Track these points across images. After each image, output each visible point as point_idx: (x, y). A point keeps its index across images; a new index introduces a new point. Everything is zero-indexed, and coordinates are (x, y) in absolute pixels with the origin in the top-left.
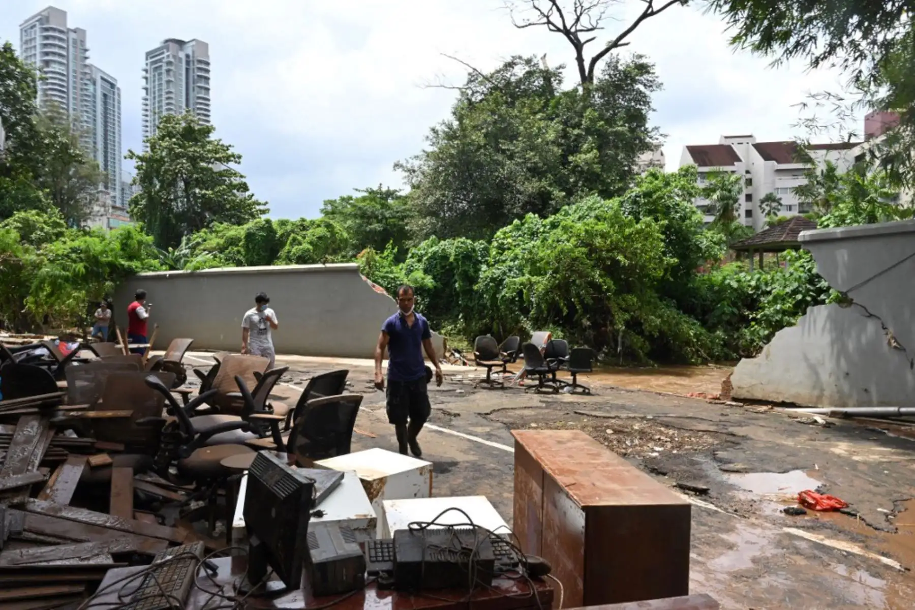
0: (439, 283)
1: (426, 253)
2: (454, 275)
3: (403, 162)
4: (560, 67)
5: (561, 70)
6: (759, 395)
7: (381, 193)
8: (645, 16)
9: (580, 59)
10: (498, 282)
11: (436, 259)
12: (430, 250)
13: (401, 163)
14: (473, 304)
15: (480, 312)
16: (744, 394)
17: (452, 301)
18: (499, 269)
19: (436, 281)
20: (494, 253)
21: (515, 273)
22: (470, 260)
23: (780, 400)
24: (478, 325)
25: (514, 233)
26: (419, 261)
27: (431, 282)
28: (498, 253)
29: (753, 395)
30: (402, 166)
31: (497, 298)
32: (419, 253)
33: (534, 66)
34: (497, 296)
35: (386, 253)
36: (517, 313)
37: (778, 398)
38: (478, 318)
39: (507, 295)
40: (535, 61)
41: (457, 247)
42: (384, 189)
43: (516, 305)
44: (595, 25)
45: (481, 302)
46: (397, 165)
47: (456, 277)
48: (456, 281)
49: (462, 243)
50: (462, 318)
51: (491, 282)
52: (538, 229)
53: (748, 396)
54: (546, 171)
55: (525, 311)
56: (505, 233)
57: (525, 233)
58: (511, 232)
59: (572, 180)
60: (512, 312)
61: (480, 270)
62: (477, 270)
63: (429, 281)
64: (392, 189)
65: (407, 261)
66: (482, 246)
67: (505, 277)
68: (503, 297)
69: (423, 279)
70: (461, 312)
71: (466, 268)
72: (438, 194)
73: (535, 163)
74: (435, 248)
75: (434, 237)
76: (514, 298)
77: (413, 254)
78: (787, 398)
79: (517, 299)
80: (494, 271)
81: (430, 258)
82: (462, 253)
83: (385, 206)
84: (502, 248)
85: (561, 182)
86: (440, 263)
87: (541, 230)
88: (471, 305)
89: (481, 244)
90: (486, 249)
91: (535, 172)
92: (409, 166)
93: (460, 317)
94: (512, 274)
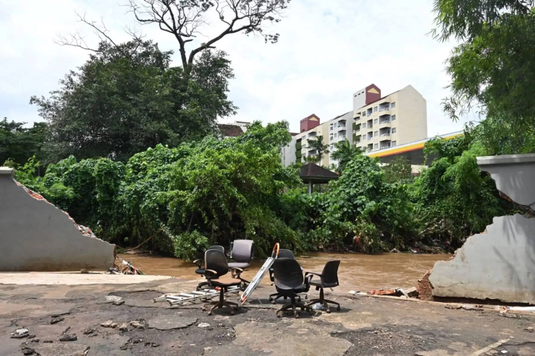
0: (78, 194)
1: (66, 169)
2: (93, 188)
3: (39, 97)
4: (170, 53)
5: (170, 55)
6: (462, 293)
7: (6, 125)
8: (228, 32)
9: (182, 51)
10: (140, 195)
11: (77, 174)
12: (72, 166)
13: (37, 98)
14: (112, 212)
15: (118, 220)
16: (446, 293)
17: (90, 210)
18: (141, 184)
19: (76, 193)
20: (131, 172)
21: (155, 188)
22: (112, 176)
23: (484, 297)
24: (116, 230)
25: (148, 158)
26: (59, 175)
27: (72, 193)
28: (133, 172)
29: (455, 293)
30: (38, 101)
31: (139, 208)
32: (58, 168)
33: (150, 48)
34: (140, 206)
35: (26, 166)
36: (157, 220)
37: (481, 295)
38: (116, 224)
39: (150, 205)
40: (151, 45)
41: (100, 165)
42: (9, 121)
43: (156, 214)
44: (189, 34)
45: (120, 210)
46: (33, 100)
47: (97, 190)
48: (96, 193)
49: (105, 161)
50: (100, 224)
51: (134, 194)
52: (169, 155)
53: (451, 294)
54: (163, 118)
55: (164, 219)
56: (139, 157)
57: (157, 158)
58: (145, 156)
59: (181, 127)
60: (153, 219)
61: (119, 184)
62: (117, 185)
63: (69, 192)
64: (16, 122)
65: (47, 175)
66: (120, 166)
67: (147, 191)
68: (145, 206)
69: (63, 190)
70: (99, 219)
71: (108, 183)
72: (75, 124)
73: (156, 111)
74: (76, 165)
75: (73, 157)
76: (155, 208)
77: (52, 169)
78: (491, 296)
79: (157, 208)
80: (137, 185)
81: (71, 172)
82: (105, 169)
83: (9, 134)
84: (137, 169)
85: (173, 126)
86: (81, 178)
87: (172, 156)
88: (110, 213)
89: (119, 164)
90: (123, 169)
91: (155, 117)
92: (45, 102)
93: (98, 223)
94: (153, 189)
